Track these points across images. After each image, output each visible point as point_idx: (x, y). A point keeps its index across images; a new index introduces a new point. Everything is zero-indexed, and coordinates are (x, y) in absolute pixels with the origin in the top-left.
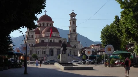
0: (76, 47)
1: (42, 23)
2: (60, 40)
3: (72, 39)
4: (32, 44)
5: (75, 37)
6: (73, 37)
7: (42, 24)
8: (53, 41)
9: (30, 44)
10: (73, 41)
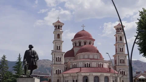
0: (126, 74)
1: (78, 41)
2: (100, 63)
3: (119, 62)
4: (60, 70)
5: (123, 59)
6: (121, 59)
7: (77, 43)
8: (89, 64)
9: (56, 70)
10: (120, 64)
